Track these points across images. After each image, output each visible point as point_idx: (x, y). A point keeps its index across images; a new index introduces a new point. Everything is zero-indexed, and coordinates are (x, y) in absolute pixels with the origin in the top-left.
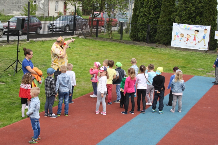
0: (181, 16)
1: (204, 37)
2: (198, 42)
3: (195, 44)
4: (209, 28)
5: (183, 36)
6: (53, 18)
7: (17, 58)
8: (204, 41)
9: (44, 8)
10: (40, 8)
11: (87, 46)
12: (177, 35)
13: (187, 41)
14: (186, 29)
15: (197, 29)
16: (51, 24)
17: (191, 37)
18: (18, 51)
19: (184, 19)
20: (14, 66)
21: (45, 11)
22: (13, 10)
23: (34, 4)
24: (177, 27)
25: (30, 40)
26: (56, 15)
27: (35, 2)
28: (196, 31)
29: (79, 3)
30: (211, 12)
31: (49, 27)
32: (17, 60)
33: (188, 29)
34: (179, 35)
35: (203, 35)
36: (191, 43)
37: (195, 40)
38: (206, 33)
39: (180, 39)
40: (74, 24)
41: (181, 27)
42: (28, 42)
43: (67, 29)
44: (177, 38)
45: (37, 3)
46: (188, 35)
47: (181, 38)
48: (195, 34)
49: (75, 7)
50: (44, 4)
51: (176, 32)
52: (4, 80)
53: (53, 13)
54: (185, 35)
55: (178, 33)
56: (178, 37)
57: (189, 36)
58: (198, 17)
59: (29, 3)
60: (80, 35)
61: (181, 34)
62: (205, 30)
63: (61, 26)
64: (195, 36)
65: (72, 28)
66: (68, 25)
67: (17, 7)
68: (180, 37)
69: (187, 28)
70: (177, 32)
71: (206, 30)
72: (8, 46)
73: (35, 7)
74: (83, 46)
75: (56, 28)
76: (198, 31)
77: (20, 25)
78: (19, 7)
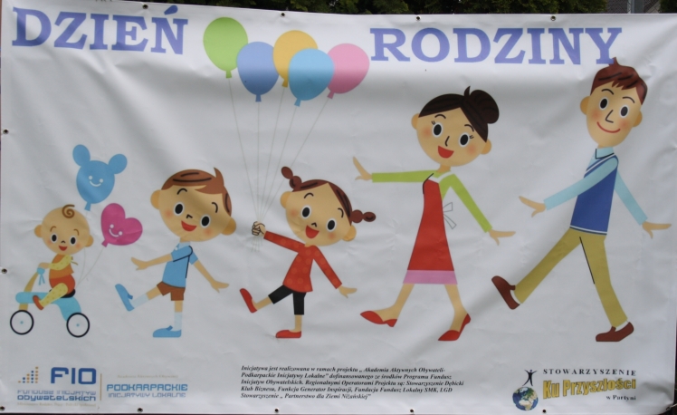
2: (503, 287)
3: (451, 335)
5: (217, 220)
8: (599, 273)
12: (90, 199)
13: (294, 290)
17: (355, 216)
24: (85, 54)
28: (440, 104)
36: (371, 316)
37: (431, 256)
38: (622, 132)
39: (157, 274)
41: (169, 58)
46: (296, 184)
47: (185, 257)
48: (426, 162)
51: (81, 153)
55: (119, 163)
56: (121, 229)
57: (324, 208)
61: (182, 180)
62: (600, 78)
64: (432, 192)
68: (159, 237)
69: (286, 63)
70: (101, 154)
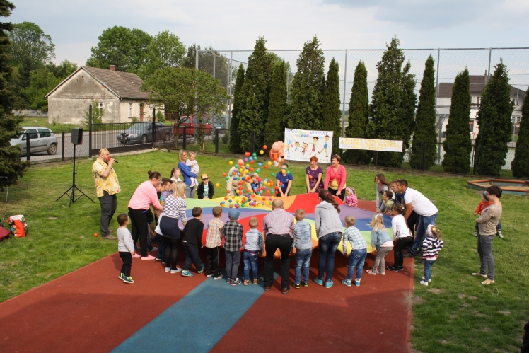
0: (295, 120)
1: (325, 146)
2: (319, 152)
4: (331, 134)
5: (299, 146)
6: (124, 126)
7: (74, 182)
8: (326, 152)
9: (113, 113)
10: (108, 113)
11: (170, 162)
13: (304, 152)
14: (302, 136)
15: (316, 136)
16: (122, 134)
17: (308, 146)
18: (74, 174)
19: (299, 123)
20: (70, 193)
21: (114, 117)
22: (72, 117)
23: (99, 107)
24: (290, 133)
25: (93, 157)
26: (130, 121)
27: (101, 105)
28: (314, 138)
29: (159, 105)
30: (333, 113)
31: (119, 138)
32: (74, 186)
33: (305, 136)
34: (293, 143)
35: (324, 144)
36: (309, 154)
37: (314, 149)
38: (328, 140)
39: (294, 150)
40: (154, 133)
41: (296, 133)
42: (90, 159)
43: (145, 139)
44: (291, 149)
45: (104, 106)
46: (304, 143)
48: (313, 142)
49: (154, 110)
50: (112, 108)
51: (290, 140)
52: (56, 214)
53: (125, 119)
54: (301, 144)
55: (292, 141)
57: (306, 145)
58: (317, 120)
59: (91, 106)
60: (162, 147)
61: (296, 142)
63: (136, 136)
64: (314, 144)
65: (151, 139)
66: (145, 135)
67: (77, 112)
68: (295, 147)
69: (304, 134)
71: (327, 136)
72: (63, 167)
73: (101, 112)
74: (166, 162)
75: (129, 139)
76: (317, 138)
77: (77, 137)
78: (79, 112)
